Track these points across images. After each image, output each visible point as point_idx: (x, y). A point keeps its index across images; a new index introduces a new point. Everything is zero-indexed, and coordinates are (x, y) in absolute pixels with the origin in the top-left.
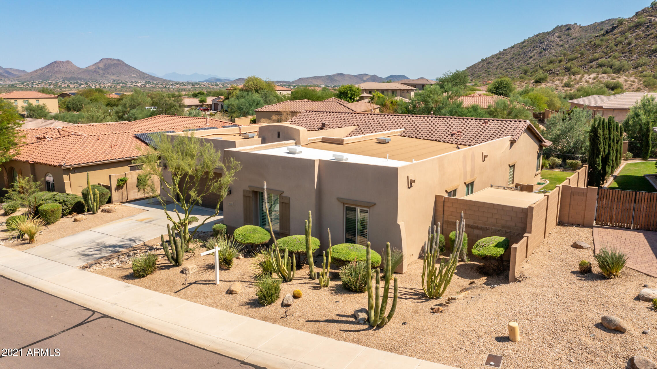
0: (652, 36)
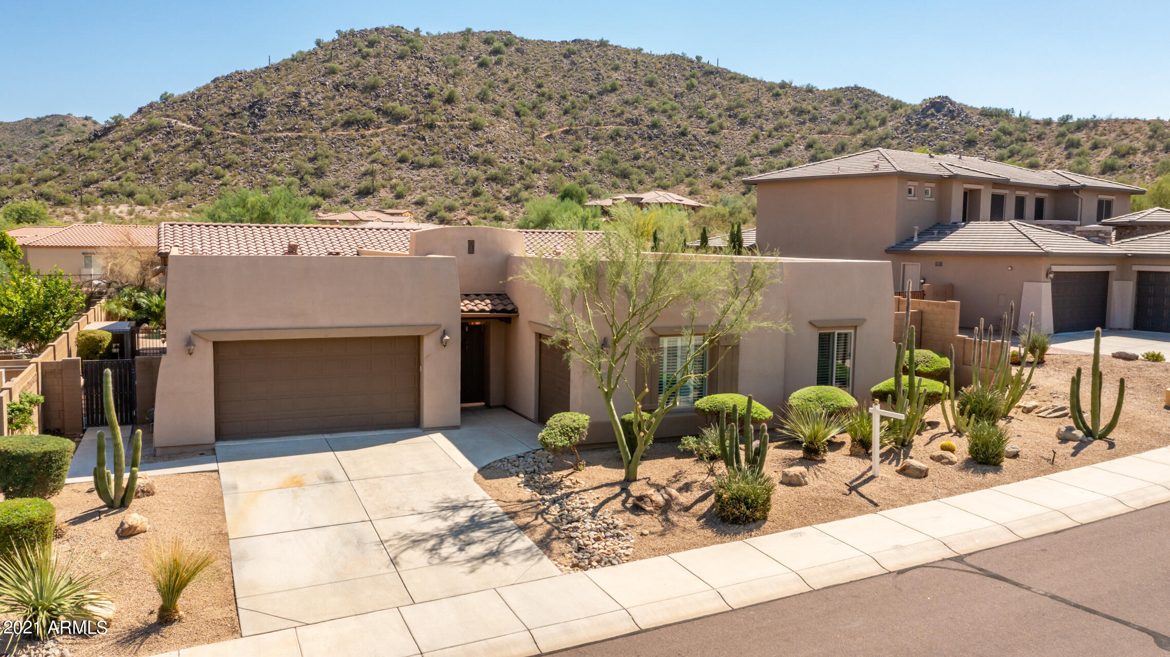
0: (180, 148)
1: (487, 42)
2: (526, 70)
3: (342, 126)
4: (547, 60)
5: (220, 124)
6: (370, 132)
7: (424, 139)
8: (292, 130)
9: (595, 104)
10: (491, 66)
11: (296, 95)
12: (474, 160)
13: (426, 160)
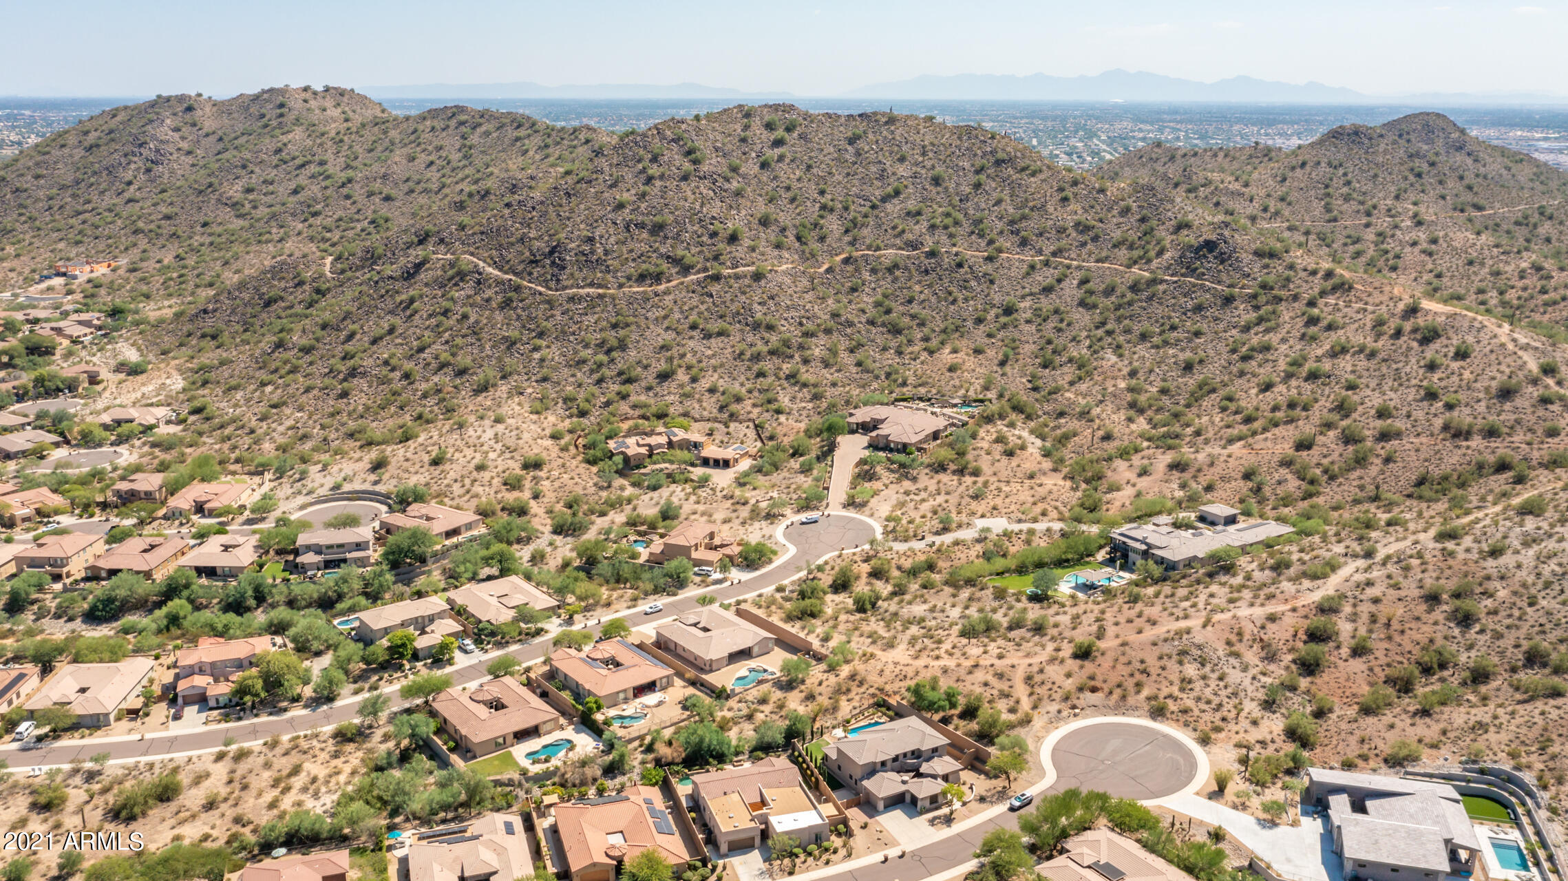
1: (769, 126)
2: (809, 167)
3: (637, 280)
4: (832, 150)
5: (525, 274)
6: (662, 287)
7: (711, 296)
8: (591, 285)
9: (877, 217)
10: (773, 164)
11: (591, 240)
12: (756, 326)
13: (714, 326)
